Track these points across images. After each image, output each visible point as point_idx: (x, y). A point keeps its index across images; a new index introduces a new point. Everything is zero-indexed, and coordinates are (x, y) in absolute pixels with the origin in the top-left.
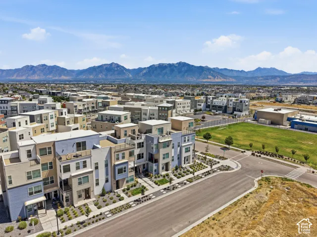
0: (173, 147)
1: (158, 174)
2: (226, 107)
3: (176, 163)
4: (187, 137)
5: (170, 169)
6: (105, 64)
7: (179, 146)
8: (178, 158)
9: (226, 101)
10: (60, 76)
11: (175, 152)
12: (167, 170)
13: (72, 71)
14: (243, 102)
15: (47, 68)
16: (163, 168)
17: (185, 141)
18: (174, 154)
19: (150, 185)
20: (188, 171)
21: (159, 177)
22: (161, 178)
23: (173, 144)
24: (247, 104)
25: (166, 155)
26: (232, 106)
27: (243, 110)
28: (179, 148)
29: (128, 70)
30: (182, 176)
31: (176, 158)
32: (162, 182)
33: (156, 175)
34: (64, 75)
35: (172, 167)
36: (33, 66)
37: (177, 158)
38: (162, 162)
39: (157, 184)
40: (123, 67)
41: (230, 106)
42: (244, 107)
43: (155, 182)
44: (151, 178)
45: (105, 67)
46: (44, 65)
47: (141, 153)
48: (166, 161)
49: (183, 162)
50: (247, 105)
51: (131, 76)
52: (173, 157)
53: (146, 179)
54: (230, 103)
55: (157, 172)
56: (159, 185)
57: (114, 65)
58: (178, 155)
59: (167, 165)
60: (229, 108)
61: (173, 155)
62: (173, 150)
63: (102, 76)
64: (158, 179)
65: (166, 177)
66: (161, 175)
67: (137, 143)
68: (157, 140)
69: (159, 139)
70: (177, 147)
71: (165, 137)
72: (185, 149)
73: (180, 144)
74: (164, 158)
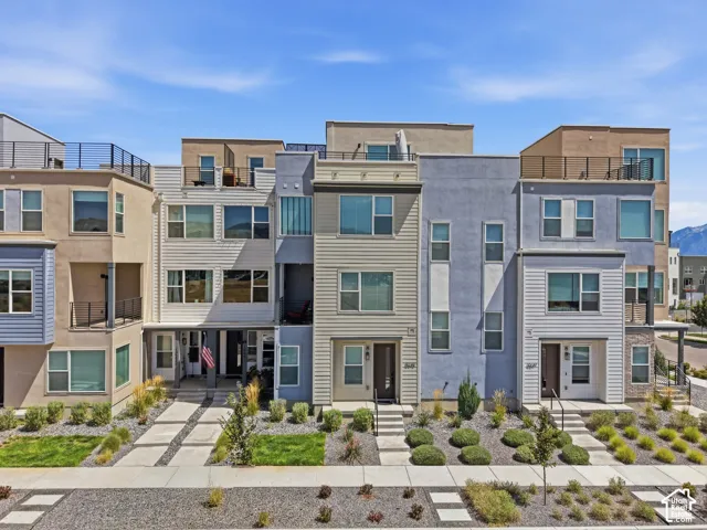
4: (568, 205)
5: (406, 396)
8: (493, 342)
17: (552, 229)
18: (455, 302)
19: (176, 444)
22: (300, 430)
23: (441, 230)
28: (494, 273)
31: (466, 336)
33: (277, 402)
35: (421, 384)
37: (477, 340)
38: (332, 324)
47: (252, 267)
48: (375, 326)
52: (441, 317)
55: (304, 384)
58: (491, 316)
59: (385, 355)
61: (440, 306)
62: (440, 272)
67: (225, 207)
68: (304, 176)
69: (316, 168)
70: (477, 253)
71: (365, 161)
72: (543, 282)
73: (508, 240)
74: (349, 303)
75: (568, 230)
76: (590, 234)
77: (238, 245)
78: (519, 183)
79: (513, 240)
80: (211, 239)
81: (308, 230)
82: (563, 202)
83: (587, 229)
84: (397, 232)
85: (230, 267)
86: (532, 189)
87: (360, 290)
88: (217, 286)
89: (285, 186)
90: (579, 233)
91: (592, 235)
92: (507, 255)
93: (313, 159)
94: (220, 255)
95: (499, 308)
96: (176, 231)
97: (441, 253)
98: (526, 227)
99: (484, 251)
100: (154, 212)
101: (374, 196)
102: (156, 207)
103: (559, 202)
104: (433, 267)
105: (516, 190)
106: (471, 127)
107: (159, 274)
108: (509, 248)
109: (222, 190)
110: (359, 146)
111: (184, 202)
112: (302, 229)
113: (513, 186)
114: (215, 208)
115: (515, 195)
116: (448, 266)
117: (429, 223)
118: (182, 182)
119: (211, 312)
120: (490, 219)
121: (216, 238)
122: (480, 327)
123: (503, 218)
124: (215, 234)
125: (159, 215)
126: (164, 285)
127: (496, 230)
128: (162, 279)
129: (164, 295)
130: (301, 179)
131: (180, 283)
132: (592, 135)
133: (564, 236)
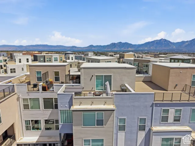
6: (156, 40)
10: (128, 48)
13: (135, 45)
15: (122, 44)
17: (165, 119)
23: (123, 120)
29: (173, 43)
34: (130, 48)
36: (115, 43)
40: (169, 41)
45: (156, 42)
46: (121, 42)
47: (54, 118)
51: (174, 47)
57: (162, 40)
62: (122, 134)
63: (153, 48)
67: (44, 98)
70: (136, 128)
71: (93, 97)
75: (171, 119)
76: (179, 120)
77: (49, 111)
78: (153, 103)
79: (149, 124)
80: (39, 110)
81: (71, 121)
82: (170, 110)
83: (178, 119)
84: (105, 125)
85: (47, 119)
86: (158, 105)
87: (90, 145)
88: (43, 125)
89: (62, 106)
90: (175, 120)
91: (179, 121)
92: (147, 129)
93: (72, 96)
94: (43, 114)
96: (26, 107)
97: (122, 128)
98: (155, 119)
99: (138, 128)
100: (18, 101)
102: (18, 99)
103: (169, 109)
104: (118, 133)
105: (152, 106)
107: (22, 121)
108: (148, 126)
109: (42, 93)
110: (93, 76)
111: (28, 97)
112: (69, 121)
113: (151, 104)
114: (40, 99)
115: (151, 108)
117: (118, 118)
118: (27, 90)
119: (41, 133)
120: (141, 116)
123: (146, 116)
124: (41, 108)
125: (20, 102)
126: (24, 125)
127: (143, 120)
128: (23, 123)
129: (24, 128)
130: (68, 103)
131: (30, 124)
133: (169, 122)
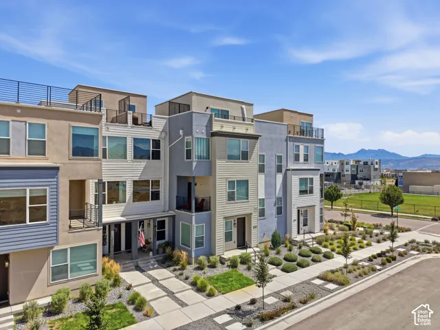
0: (262, 169)
1: (210, 253)
2: (339, 174)
3: (272, 223)
4: (302, 148)
5: (254, 243)
7: (279, 169)
8: (279, 211)
9: (338, 166)
11: (269, 186)
12: (242, 244)
14: (369, 163)
16: (228, 237)
17: (297, 158)
18: (267, 193)
19: (171, 294)
20: (317, 252)
21: (213, 266)
22: (221, 270)
23: (262, 158)
24: (377, 166)
25: (240, 189)
26: (349, 173)
27: (372, 177)
28: (280, 177)
30: (301, 265)
31: (271, 210)
32: (226, 284)
33: (202, 258)
35: (258, 236)
37: (274, 211)
38: (224, 210)
39: (200, 290)
41: (346, 173)
42: (373, 173)
43: (194, 284)
44: (183, 268)
47: (151, 178)
48: (238, 209)
49: (294, 225)
50: (377, 169)
52: (262, 201)
53: (161, 273)
54: (346, 167)
55: (207, 246)
56: (210, 295)
58: (279, 199)
59: (242, 223)
60: (344, 176)
61: (262, 196)
62: (262, 177)
64: (210, 273)
65: (241, 268)
66: (222, 261)
67: (134, 139)
68: (206, 126)
69: (214, 122)
70: (274, 169)
71: (233, 121)
72: (298, 183)
73: (284, 163)
74: (231, 197)
77: (142, 164)
78: (287, 137)
80: (125, 160)
83: (307, 158)
84: (250, 159)
85: (137, 179)
86: (291, 140)
87: (235, 190)
88: (128, 191)
89: (197, 131)
90: (305, 160)
91: (308, 161)
92: (284, 170)
93: (211, 117)
94: (131, 171)
95: (281, 195)
98: (289, 157)
99: (276, 168)
101: (241, 140)
103: (299, 146)
104: (259, 176)
105: (287, 140)
106: (252, 105)
108: (284, 167)
109: (132, 127)
110: (207, 108)
111: (107, 134)
113: (285, 138)
114: (128, 139)
115: (286, 142)
116: (264, 176)
118: (105, 120)
119: (125, 207)
120: (278, 153)
121: (128, 159)
122: (275, 205)
123: (282, 153)
124: (128, 157)
126: (93, 193)
127: (280, 158)
129: (93, 200)
130: (205, 128)
131: (104, 191)
132: (293, 115)
133: (301, 161)
